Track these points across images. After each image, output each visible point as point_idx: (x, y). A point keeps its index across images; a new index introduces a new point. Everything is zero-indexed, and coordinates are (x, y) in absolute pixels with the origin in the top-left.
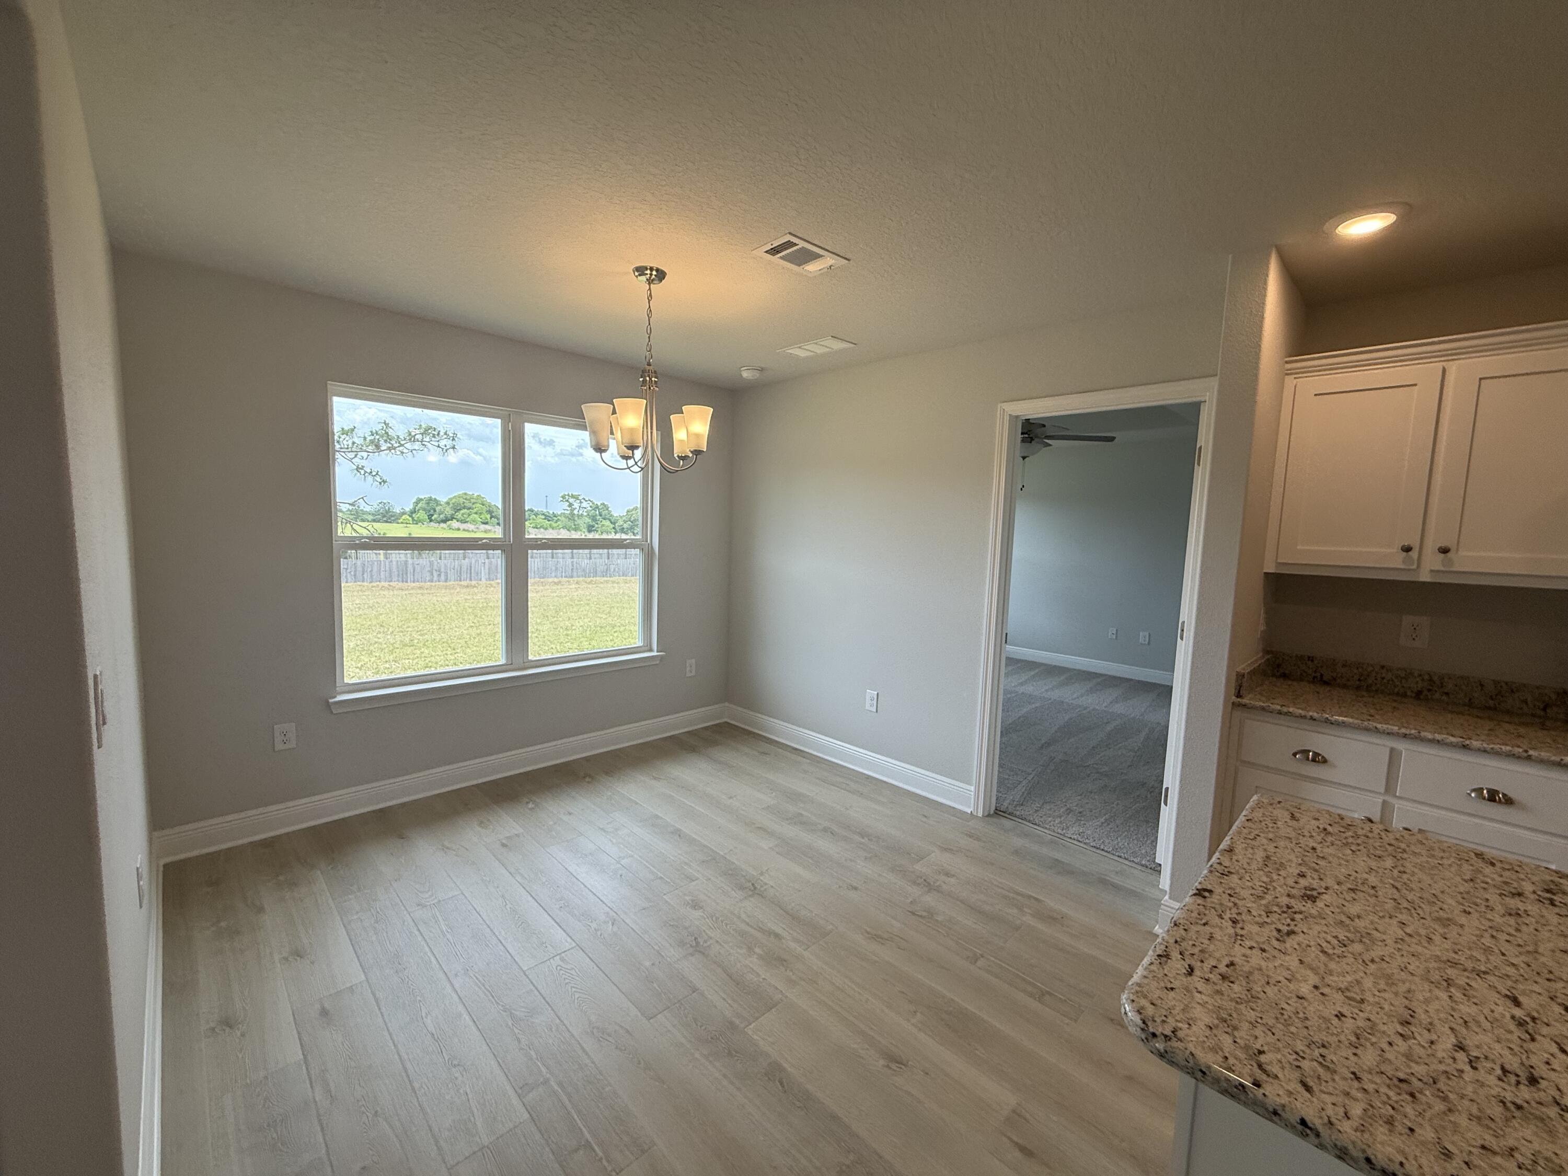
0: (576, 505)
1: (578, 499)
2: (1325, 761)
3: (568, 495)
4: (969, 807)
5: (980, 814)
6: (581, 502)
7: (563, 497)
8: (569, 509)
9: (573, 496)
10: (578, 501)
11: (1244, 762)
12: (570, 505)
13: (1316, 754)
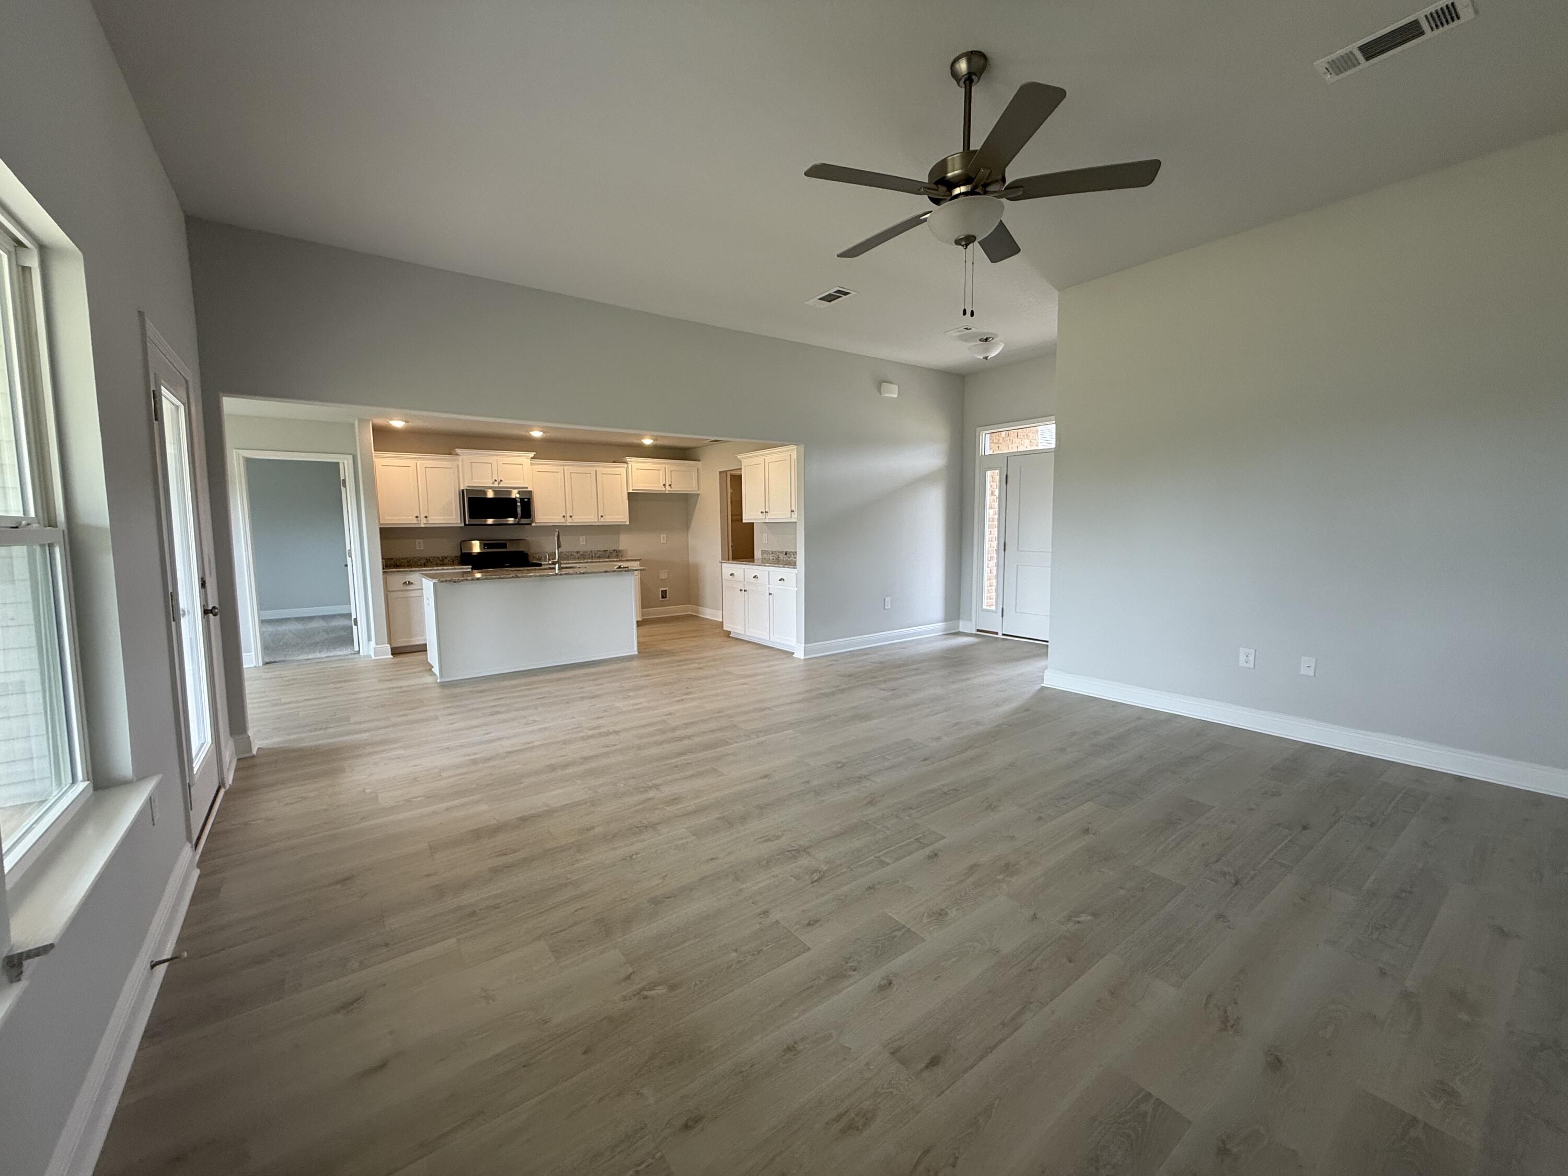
2: (412, 583)
4: (253, 663)
5: (261, 664)
11: (389, 591)
13: (409, 582)
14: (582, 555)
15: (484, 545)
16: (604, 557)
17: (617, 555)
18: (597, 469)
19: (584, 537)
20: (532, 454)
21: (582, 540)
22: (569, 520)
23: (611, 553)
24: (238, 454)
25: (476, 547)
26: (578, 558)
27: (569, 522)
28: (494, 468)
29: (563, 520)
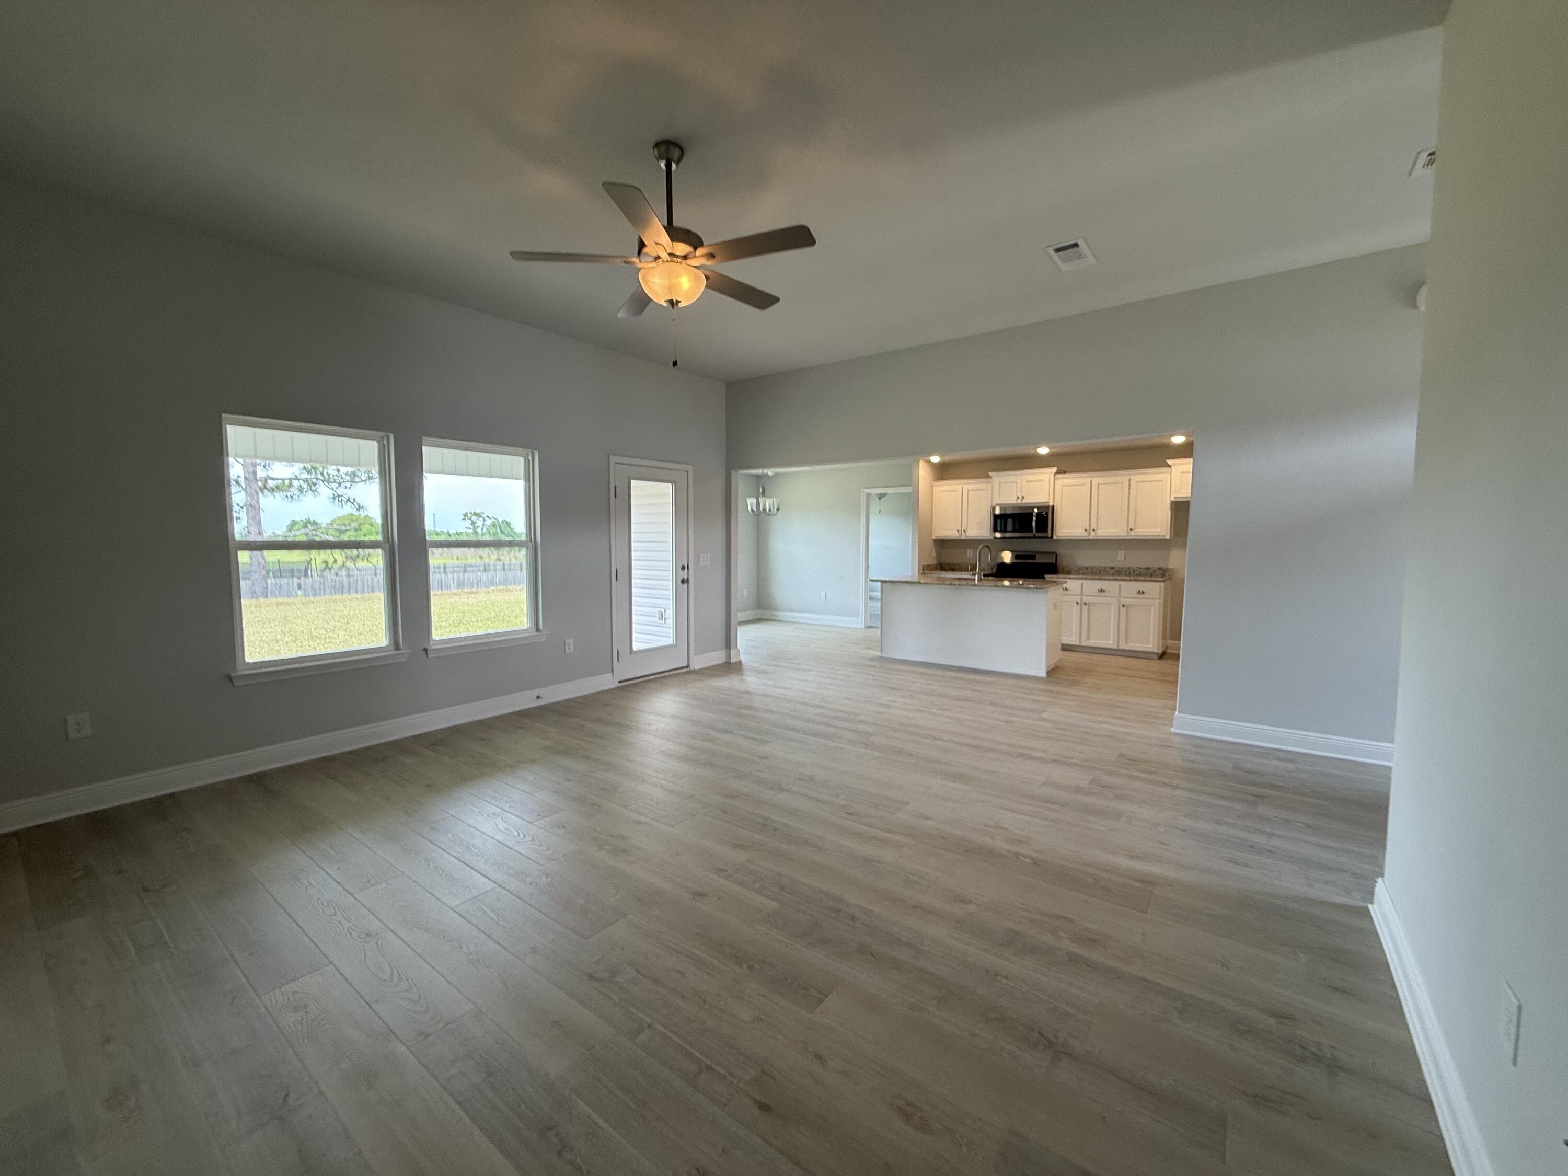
0: (479, 523)
1: (481, 516)
3: (471, 513)
6: (484, 520)
7: (465, 515)
8: (471, 527)
9: (475, 514)
10: (481, 519)
12: (473, 523)
14: (1117, 571)
15: (1017, 556)
16: (1145, 575)
17: (1164, 574)
18: (1131, 477)
19: (1123, 552)
20: (1054, 470)
21: (1121, 555)
22: (1093, 533)
23: (1155, 571)
24: (864, 492)
25: (1007, 557)
26: (1113, 575)
27: (1093, 536)
28: (1019, 486)
29: (1085, 534)
